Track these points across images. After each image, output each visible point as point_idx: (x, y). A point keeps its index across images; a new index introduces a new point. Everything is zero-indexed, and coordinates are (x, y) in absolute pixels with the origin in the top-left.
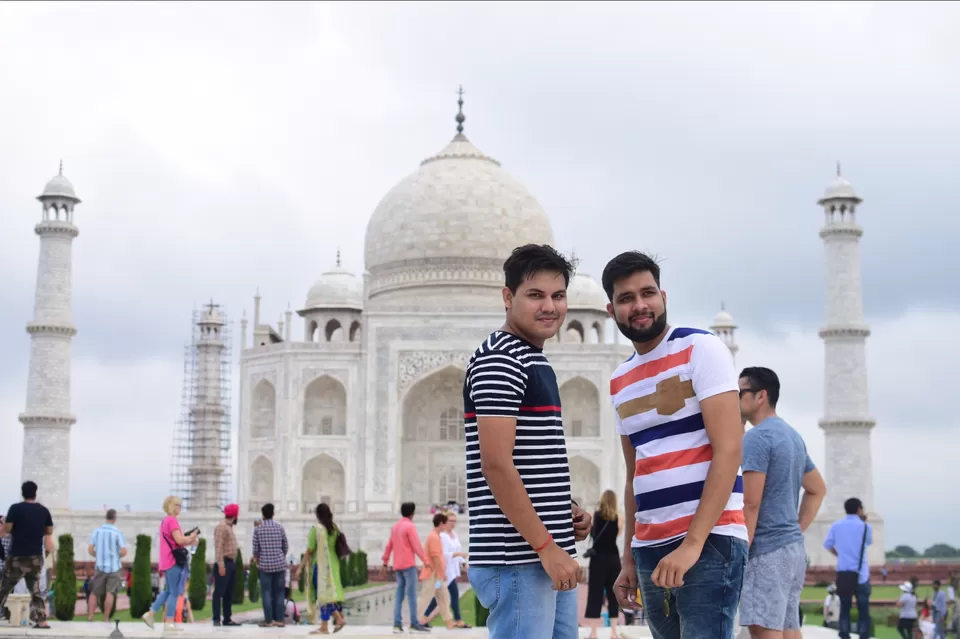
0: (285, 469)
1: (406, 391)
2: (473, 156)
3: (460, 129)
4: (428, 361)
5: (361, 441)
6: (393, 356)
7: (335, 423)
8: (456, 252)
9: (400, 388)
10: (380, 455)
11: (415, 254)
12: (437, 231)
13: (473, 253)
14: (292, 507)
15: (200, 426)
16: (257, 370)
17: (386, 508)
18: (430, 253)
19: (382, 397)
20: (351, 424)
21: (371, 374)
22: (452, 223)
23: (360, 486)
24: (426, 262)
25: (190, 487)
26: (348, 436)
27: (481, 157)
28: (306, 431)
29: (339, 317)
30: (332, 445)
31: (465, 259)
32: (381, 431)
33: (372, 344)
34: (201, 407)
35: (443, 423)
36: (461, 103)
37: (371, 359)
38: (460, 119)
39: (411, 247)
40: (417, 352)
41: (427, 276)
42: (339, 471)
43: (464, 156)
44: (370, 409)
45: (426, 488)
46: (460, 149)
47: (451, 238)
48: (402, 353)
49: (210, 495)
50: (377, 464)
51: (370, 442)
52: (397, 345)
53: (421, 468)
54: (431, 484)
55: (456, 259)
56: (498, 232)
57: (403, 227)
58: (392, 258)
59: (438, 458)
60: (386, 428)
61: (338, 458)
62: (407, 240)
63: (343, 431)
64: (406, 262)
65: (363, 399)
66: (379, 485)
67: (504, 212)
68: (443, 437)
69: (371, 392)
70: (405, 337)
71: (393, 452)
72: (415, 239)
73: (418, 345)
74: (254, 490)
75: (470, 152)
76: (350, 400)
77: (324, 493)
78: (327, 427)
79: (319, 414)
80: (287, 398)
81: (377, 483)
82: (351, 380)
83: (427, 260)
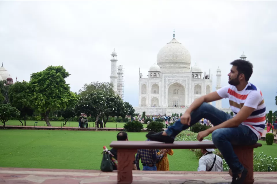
0: (148, 99)
1: (169, 86)
2: (177, 43)
3: (174, 37)
4: (173, 81)
5: (161, 94)
7: (157, 91)
8: (175, 61)
10: (165, 97)
12: (172, 57)
13: (178, 61)
14: (150, 106)
16: (142, 82)
17: (166, 106)
18: (171, 61)
19: (165, 87)
20: (160, 92)
21: (163, 84)
22: (174, 56)
23: (161, 102)
24: (170, 63)
26: (159, 94)
27: (178, 43)
28: (152, 93)
29: (155, 73)
30: (156, 95)
31: (177, 62)
32: (165, 93)
33: (163, 78)
35: (174, 91)
36: (174, 32)
37: (163, 81)
38: (174, 35)
39: (167, 60)
40: (171, 80)
41: (170, 65)
42: (158, 100)
43: (175, 43)
44: (163, 89)
45: (171, 103)
46: (174, 41)
47: (175, 59)
48: (168, 80)
50: (164, 99)
51: (163, 95)
52: (167, 78)
53: (171, 99)
54: (172, 102)
55: (175, 62)
56: (183, 57)
57: (166, 56)
58: (163, 62)
59: (173, 97)
60: (166, 92)
61: (158, 97)
63: (158, 93)
64: (166, 62)
66: (165, 102)
67: (183, 54)
68: (174, 94)
69: (163, 86)
70: (169, 77)
71: (167, 96)
72: (168, 59)
73: (171, 78)
74: (142, 103)
75: (176, 42)
76: (159, 88)
77: (155, 103)
78: (155, 92)
79: (154, 90)
80: (149, 87)
81: (164, 102)
82: (160, 85)
83: (170, 62)
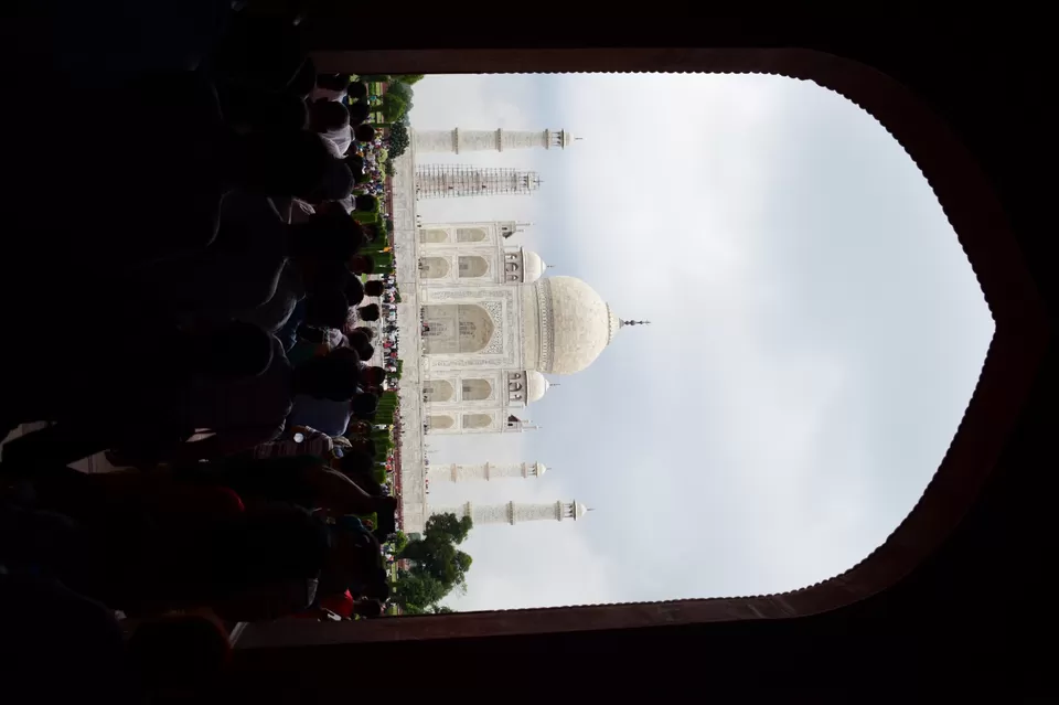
0: (441, 249)
1: (481, 306)
2: (610, 331)
3: (627, 323)
4: (496, 315)
5: (457, 285)
6: (498, 300)
7: (464, 271)
8: (556, 325)
9: (483, 303)
10: (447, 294)
11: (555, 303)
12: (567, 315)
13: (556, 334)
15: (470, 180)
16: (490, 230)
17: (424, 299)
18: (555, 312)
19: (479, 294)
20: (464, 280)
21: (488, 289)
22: (571, 323)
23: (434, 286)
25: (436, 175)
26: (459, 279)
27: (610, 335)
28: (460, 258)
29: (519, 268)
30: (454, 270)
31: (553, 330)
32: (461, 295)
33: (504, 289)
34: (481, 180)
35: (468, 323)
36: (641, 323)
37: (497, 288)
38: (632, 323)
39: (558, 302)
40: (501, 310)
41: (543, 311)
42: (441, 275)
43: (610, 327)
44: (472, 289)
45: (434, 316)
46: (615, 324)
47: (563, 323)
48: (500, 304)
49: (432, 188)
51: (457, 290)
52: (504, 301)
53: (445, 314)
54: (437, 318)
55: (553, 326)
56: (568, 347)
57: (569, 298)
58: (554, 293)
59: (451, 323)
60: (464, 297)
61: (448, 274)
62: (562, 300)
63: (461, 275)
64: (551, 300)
65: (476, 285)
66: (435, 295)
67: (578, 348)
68: (461, 324)
69: (481, 289)
70: (509, 305)
71: (450, 301)
73: (504, 311)
75: (612, 330)
76: (476, 279)
77: (431, 267)
78: (462, 266)
79: (468, 263)
80: (476, 248)
82: (484, 279)
83: (552, 311)
